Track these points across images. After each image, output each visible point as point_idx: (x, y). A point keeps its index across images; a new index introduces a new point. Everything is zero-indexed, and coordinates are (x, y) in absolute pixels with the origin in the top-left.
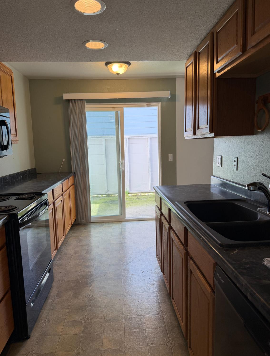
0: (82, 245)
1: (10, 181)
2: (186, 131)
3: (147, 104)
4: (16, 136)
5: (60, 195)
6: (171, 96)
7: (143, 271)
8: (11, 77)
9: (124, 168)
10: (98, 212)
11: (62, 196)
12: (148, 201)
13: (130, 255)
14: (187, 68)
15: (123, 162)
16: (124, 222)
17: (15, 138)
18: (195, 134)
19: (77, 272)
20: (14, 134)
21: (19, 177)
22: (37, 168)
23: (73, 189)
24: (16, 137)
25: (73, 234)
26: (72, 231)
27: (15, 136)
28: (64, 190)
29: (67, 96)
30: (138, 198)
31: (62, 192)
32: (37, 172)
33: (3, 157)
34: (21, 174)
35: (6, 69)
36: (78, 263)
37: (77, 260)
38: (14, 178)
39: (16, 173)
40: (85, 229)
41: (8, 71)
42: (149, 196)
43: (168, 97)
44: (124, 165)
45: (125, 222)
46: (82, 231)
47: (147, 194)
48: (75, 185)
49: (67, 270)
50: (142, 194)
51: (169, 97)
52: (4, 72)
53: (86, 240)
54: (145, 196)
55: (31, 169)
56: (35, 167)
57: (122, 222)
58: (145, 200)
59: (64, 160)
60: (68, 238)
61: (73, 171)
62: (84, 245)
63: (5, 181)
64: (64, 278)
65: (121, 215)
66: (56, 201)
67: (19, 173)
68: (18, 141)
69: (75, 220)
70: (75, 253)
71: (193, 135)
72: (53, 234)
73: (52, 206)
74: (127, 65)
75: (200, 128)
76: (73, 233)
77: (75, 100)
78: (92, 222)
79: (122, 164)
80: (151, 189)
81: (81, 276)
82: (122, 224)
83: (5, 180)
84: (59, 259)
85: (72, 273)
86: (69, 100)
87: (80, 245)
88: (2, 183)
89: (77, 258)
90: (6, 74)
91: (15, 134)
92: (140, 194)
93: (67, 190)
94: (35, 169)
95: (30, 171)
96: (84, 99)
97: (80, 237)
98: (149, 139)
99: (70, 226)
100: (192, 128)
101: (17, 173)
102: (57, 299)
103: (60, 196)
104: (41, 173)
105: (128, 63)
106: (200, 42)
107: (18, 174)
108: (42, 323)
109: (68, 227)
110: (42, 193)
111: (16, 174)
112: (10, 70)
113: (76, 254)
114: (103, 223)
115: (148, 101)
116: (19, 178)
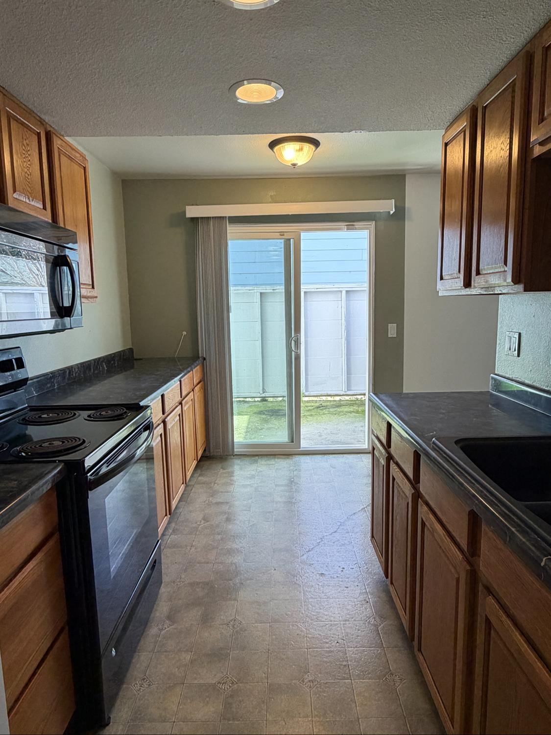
0: (218, 503)
1: (82, 375)
2: (442, 278)
3: (346, 225)
4: (93, 287)
5: (177, 404)
6: (395, 209)
7: (343, 568)
8: (85, 168)
9: (299, 351)
10: (246, 432)
11: (180, 405)
12: (341, 412)
13: (314, 530)
14: (446, 145)
15: (298, 338)
16: (297, 456)
17: (90, 292)
18: (468, 284)
19: (208, 563)
20: (89, 285)
21: (101, 367)
22: (133, 349)
23: (200, 390)
24: (92, 290)
25: (200, 478)
26: (199, 471)
27: (91, 287)
28: (184, 394)
29: (192, 211)
30: (322, 406)
31: (181, 397)
32: (135, 357)
33: (63, 331)
34: (102, 362)
35: (73, 152)
36: (211, 543)
37: (209, 534)
38: (90, 369)
39: (94, 360)
40: (223, 468)
41: (78, 155)
42: (342, 403)
43: (389, 212)
44: (300, 344)
45: (299, 456)
46: (216, 472)
47: (337, 398)
48: (204, 381)
49: (190, 556)
50: (329, 398)
51: (392, 212)
52: (70, 158)
53: (226, 492)
54: (335, 403)
55: (124, 350)
56: (131, 347)
57: (294, 456)
58: (335, 409)
59: (185, 333)
60: (191, 485)
61: (200, 355)
62: (222, 503)
63: (72, 376)
64: (183, 576)
65: (293, 442)
66: (169, 418)
67: (99, 359)
68: (96, 297)
69: (205, 450)
70: (205, 519)
71: (464, 288)
72: (163, 484)
73: (161, 429)
74: (313, 147)
75: (481, 273)
76: (200, 475)
77: (208, 219)
78: (235, 453)
79: (295, 342)
80: (346, 390)
81: (217, 573)
82: (294, 460)
83: (72, 373)
84: (173, 531)
85: (198, 565)
86: (197, 219)
87: (215, 501)
88: (66, 381)
89: (208, 530)
90: (73, 162)
91: (91, 283)
92: (324, 398)
93: (190, 392)
94: (131, 350)
95: (122, 354)
96: (226, 217)
97: (213, 484)
98: (344, 293)
99: (195, 462)
100: (459, 272)
101: (96, 359)
102: (168, 627)
103: (177, 406)
104: (141, 359)
105: (316, 143)
106: (487, 82)
107: (98, 362)
108: (136, 686)
109: (192, 465)
110: (141, 405)
111: (95, 362)
112: (81, 155)
113: (208, 521)
114: (257, 458)
115: (350, 219)
116: (100, 368)
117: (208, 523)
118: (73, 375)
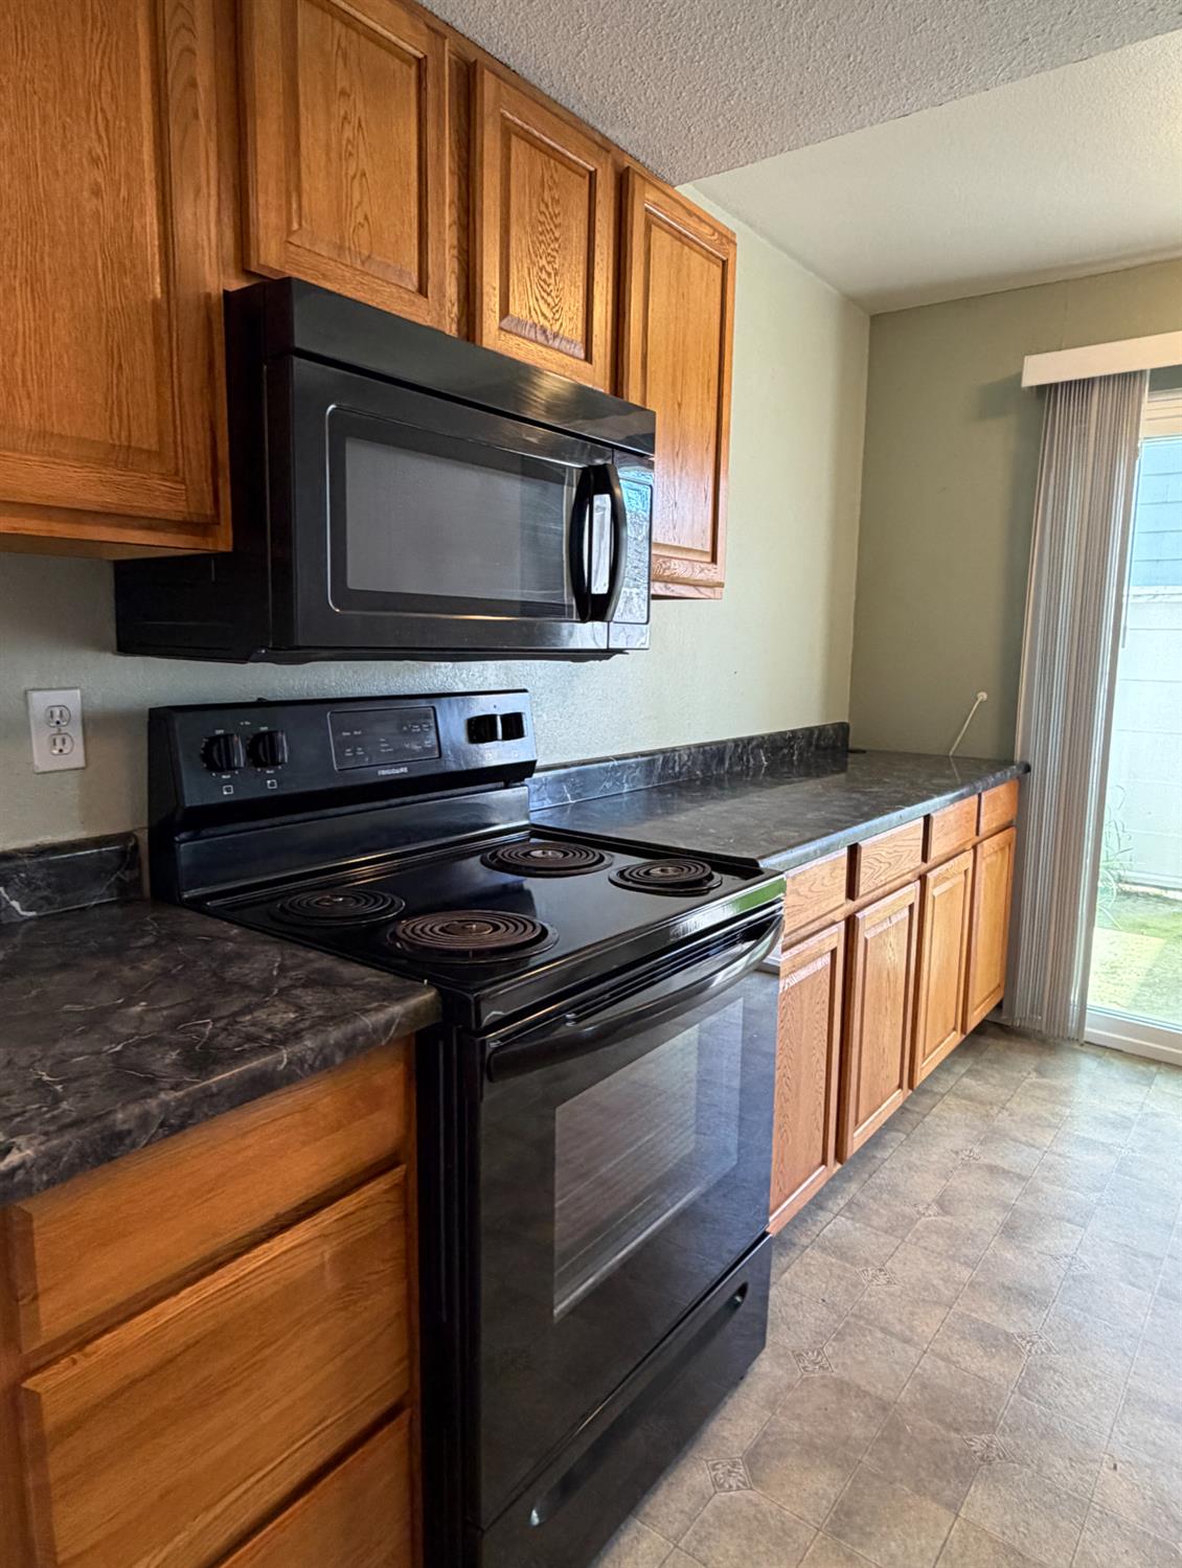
0: (992, 1170)
1: (698, 773)
4: (714, 560)
5: (908, 877)
8: (724, 263)
10: (1143, 985)
11: (918, 882)
17: (702, 570)
19: (907, 1341)
20: (703, 553)
21: (751, 760)
22: (851, 725)
23: (1002, 849)
24: (711, 566)
25: (966, 1081)
26: (969, 1063)
27: (709, 559)
28: (936, 851)
29: (1040, 370)
31: (924, 862)
32: (851, 745)
34: (760, 746)
35: (693, 222)
36: (935, 1282)
37: (940, 1254)
38: (721, 761)
39: (736, 742)
40: (1040, 1072)
41: (706, 230)
46: (1016, 1075)
48: (1016, 826)
49: (866, 1298)
52: (680, 237)
53: (1027, 1144)
55: (824, 726)
56: (847, 721)
59: (983, 696)
60: (937, 1094)
61: (1017, 758)
62: (1006, 1172)
63: (670, 771)
64: (828, 1351)
66: (867, 911)
67: (751, 739)
68: (721, 585)
69: (999, 1006)
70: (943, 1204)
73: (836, 937)
76: (970, 1073)
77: (1086, 384)
78: (1085, 1039)
81: (924, 1386)
83: (671, 765)
84: (849, 1205)
85: (879, 1335)
86: (1054, 387)
87: (986, 1161)
88: (654, 779)
89: (941, 1242)
90: (691, 248)
91: (708, 548)
93: (964, 851)
94: (843, 729)
95: (815, 736)
96: (1142, 372)
97: (996, 1110)
99: (956, 1038)
101: (741, 739)
102: (739, 1488)
103: (909, 883)
104: (864, 752)
107: (745, 746)
109: (939, 1041)
110: (761, 866)
111: (737, 746)
112: (715, 230)
113: (947, 1213)
114: (1154, 1069)
116: (748, 761)
117: (948, 1219)
118: (673, 768)
